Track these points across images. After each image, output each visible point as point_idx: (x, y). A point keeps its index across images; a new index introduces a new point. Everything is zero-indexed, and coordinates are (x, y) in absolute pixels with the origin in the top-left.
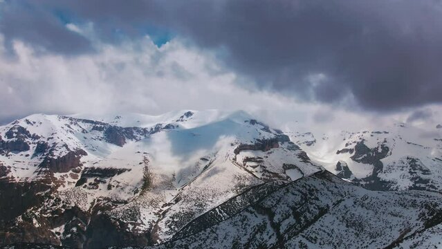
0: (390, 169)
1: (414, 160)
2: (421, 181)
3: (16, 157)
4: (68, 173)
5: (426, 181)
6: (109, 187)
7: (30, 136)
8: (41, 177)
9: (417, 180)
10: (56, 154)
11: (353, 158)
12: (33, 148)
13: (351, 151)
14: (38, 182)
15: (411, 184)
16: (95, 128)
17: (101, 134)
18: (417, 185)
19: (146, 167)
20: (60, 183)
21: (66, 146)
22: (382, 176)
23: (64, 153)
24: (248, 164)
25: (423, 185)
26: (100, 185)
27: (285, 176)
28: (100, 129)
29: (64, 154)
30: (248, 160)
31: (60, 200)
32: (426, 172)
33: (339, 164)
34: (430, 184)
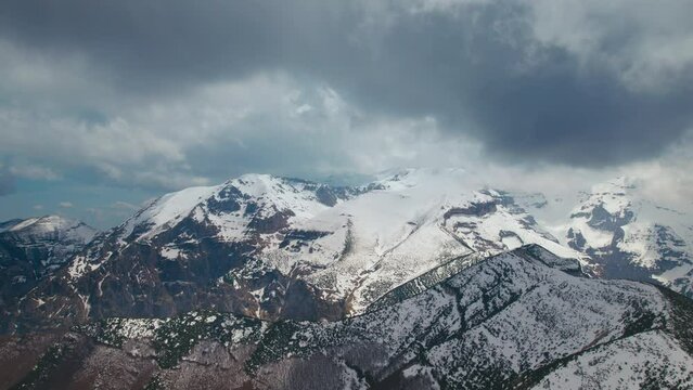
0: (633, 238)
1: (663, 229)
2: (672, 253)
3: (226, 217)
4: (274, 235)
5: (678, 254)
6: (311, 251)
7: (241, 196)
8: (248, 237)
9: (665, 252)
10: (264, 214)
11: (590, 224)
12: (243, 207)
13: (588, 215)
14: (244, 243)
15: (659, 257)
16: (307, 188)
17: (313, 194)
18: (667, 258)
19: (349, 231)
20: (265, 244)
21: (274, 207)
22: (622, 246)
23: (272, 213)
24: (459, 229)
25: (674, 259)
26: (303, 248)
27: (500, 244)
28: (311, 189)
29: (271, 215)
30: (460, 225)
31: (261, 262)
32: (678, 243)
33: (571, 230)
34: (684, 257)
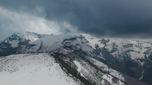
0: (108, 45)
1: (114, 43)
2: (115, 49)
4: (25, 46)
5: (116, 49)
6: (32, 49)
7: (17, 37)
8: (18, 46)
9: (114, 48)
10: (22, 41)
11: (101, 43)
12: (18, 39)
13: (101, 41)
14: (17, 48)
16: (35, 35)
17: (36, 36)
18: (114, 50)
19: (41, 45)
20: (22, 48)
21: (25, 39)
25: (115, 50)
26: (30, 49)
28: (36, 35)
29: (24, 41)
30: (67, 43)
31: (20, 52)
32: (117, 46)
33: (96, 44)
34: (117, 49)
